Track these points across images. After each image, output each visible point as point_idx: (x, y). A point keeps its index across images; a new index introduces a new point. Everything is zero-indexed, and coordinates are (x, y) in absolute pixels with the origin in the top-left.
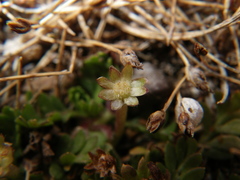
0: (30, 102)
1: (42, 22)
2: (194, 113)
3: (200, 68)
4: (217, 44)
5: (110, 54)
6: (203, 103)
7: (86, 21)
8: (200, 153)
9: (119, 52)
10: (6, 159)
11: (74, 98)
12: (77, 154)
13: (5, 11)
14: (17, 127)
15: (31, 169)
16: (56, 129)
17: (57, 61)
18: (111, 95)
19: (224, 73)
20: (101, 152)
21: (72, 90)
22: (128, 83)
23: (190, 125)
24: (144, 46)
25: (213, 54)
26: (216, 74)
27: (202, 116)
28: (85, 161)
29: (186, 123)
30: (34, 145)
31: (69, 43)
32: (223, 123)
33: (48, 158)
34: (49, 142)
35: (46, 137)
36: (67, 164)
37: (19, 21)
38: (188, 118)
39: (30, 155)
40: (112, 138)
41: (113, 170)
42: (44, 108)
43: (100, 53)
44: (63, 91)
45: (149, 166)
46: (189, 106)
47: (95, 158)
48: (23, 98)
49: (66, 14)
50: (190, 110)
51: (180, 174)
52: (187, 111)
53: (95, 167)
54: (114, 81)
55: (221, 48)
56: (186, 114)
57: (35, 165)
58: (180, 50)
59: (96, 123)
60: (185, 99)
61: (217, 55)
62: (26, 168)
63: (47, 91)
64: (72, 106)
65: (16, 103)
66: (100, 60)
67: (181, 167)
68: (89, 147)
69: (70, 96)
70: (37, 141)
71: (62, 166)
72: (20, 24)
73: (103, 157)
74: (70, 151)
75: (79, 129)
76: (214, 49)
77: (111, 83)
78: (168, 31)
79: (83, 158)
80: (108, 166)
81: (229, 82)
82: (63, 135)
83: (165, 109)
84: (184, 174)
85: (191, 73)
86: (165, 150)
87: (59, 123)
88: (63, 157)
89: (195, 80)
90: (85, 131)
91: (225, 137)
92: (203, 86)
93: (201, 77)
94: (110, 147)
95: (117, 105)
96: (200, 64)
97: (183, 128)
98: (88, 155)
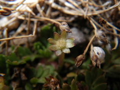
0: (13, 52)
1: (17, 9)
2: (100, 55)
3: (103, 30)
4: (111, 17)
5: (54, 25)
6: (104, 49)
8: (104, 76)
9: (59, 23)
11: (36, 48)
12: (39, 78)
14: (7, 65)
15: (15, 87)
16: (28, 65)
17: (27, 29)
18: (55, 47)
19: (115, 33)
20: (52, 77)
21: (35, 44)
22: (64, 41)
23: (98, 62)
24: (72, 19)
25: (109, 22)
26: (111, 33)
27: (104, 56)
28: (43, 82)
29: (96, 61)
30: (17, 74)
32: (116, 58)
33: (24, 81)
34: (24, 73)
35: (23, 70)
36: (34, 84)
37: (5, 9)
38: (97, 58)
39: (15, 80)
40: (57, 68)
41: (58, 87)
42: (21, 54)
43: (49, 24)
45: (77, 84)
46: (97, 51)
47: (48, 80)
48: (10, 49)
50: (98, 53)
51: (93, 87)
52: (97, 54)
53: (48, 85)
54: (57, 40)
55: (113, 19)
56: (96, 56)
57: (18, 84)
58: (92, 21)
60: (95, 48)
61: (112, 23)
62: (13, 86)
63: (22, 45)
64: (36, 52)
65: (6, 53)
66: (49, 28)
67: (94, 83)
68: (45, 74)
70: (18, 72)
71: (32, 84)
72: (5, 11)
73: (53, 80)
74: (35, 77)
75: (40, 64)
76: (110, 20)
77: (55, 41)
78: (85, 11)
79: (42, 80)
80: (56, 85)
81: (118, 37)
82: (31, 68)
83: (84, 54)
84: (96, 87)
85: (98, 33)
86: (85, 74)
87: (29, 62)
88: (32, 80)
89: (100, 37)
90: (43, 65)
91: (117, 66)
92: (104, 40)
93: (103, 35)
94: (56, 74)
95: (59, 53)
96: (103, 28)
97: (94, 63)
98: (44, 79)
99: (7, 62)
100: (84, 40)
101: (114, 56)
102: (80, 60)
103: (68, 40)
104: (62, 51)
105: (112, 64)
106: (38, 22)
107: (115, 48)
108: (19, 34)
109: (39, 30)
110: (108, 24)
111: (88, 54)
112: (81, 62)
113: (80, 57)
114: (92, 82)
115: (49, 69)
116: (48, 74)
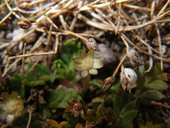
0: (30, 70)
1: (38, 21)
2: (132, 78)
3: (136, 49)
5: (79, 40)
6: (137, 71)
7: (64, 18)
8: (135, 102)
9: (86, 39)
10: (19, 106)
11: (57, 67)
12: (59, 102)
13: (14, 13)
14: (23, 86)
15: (32, 111)
16: (47, 87)
17: (46, 43)
18: (81, 67)
19: (150, 52)
20: (75, 101)
21: (56, 61)
22: (91, 60)
23: (129, 86)
24: (101, 33)
25: (144, 39)
26: (145, 52)
27: (136, 80)
28: (65, 107)
29: (126, 85)
30: (34, 97)
31: (54, 33)
32: (150, 83)
33: (42, 105)
34: (42, 95)
35: (41, 92)
36: (54, 108)
37: (25, 21)
38: (128, 82)
39: (31, 103)
40: (81, 92)
41: (82, 112)
42: (39, 74)
43: (74, 39)
44: (50, 62)
45: (104, 110)
46: (128, 73)
47: (71, 105)
48: (26, 67)
50: (129, 76)
51: (123, 114)
52: (127, 77)
53: (71, 110)
54: (83, 58)
55: (149, 35)
56: (126, 79)
57: (34, 109)
58: (123, 37)
59: (71, 83)
60: (126, 69)
61: (147, 40)
62: (29, 111)
63: (40, 62)
64: (55, 72)
65: (22, 71)
66: (73, 43)
67: (123, 110)
68: (67, 97)
70: (35, 95)
71: (50, 110)
72: (25, 24)
73: (76, 104)
74: (55, 101)
75: (60, 86)
76: (145, 36)
77: (81, 60)
78: (116, 25)
79: (63, 105)
80: (79, 110)
81: (153, 57)
82: (51, 90)
83: (114, 75)
84: (125, 114)
85: (130, 53)
86: (113, 99)
87: (48, 83)
88: (51, 104)
89: (132, 57)
90: (65, 88)
91: (151, 91)
92: (137, 61)
93: (136, 55)
94: (80, 98)
95: (85, 74)
96: (136, 47)
97: (124, 87)
98: (66, 103)
99: (23, 82)
100: (115, 59)
101: (147, 80)
102: (109, 83)
103: (95, 60)
104: (88, 71)
105: (145, 89)
106: (60, 36)
107: (148, 71)
108: (37, 50)
109: (61, 44)
111: (118, 76)
112: (110, 85)
113: (108, 79)
114: (121, 110)
115: (72, 92)
116: (71, 97)
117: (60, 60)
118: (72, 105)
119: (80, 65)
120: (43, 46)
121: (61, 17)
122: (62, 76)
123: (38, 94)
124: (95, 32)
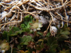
1: (13, 8)
2: (55, 30)
3: (56, 18)
4: (60, 11)
6: (57, 27)
8: (57, 40)
9: (34, 15)
10: (7, 46)
12: (24, 42)
13: (2, 5)
15: (12, 47)
16: (18, 36)
19: (62, 19)
20: (31, 42)
22: (37, 24)
26: (60, 19)
27: (57, 31)
28: (27, 44)
29: (53, 34)
31: (20, 13)
33: (17, 44)
34: (17, 40)
36: (22, 45)
38: (54, 32)
39: (12, 43)
40: (33, 37)
42: (15, 31)
43: (29, 15)
44: (19, 25)
45: (44, 45)
46: (53, 29)
49: (19, 4)
50: (54, 30)
51: (51, 46)
52: (53, 30)
53: (30, 46)
55: (61, 12)
56: (53, 31)
57: (13, 46)
58: (50, 13)
59: (28, 33)
60: (52, 27)
61: (60, 14)
62: (11, 47)
66: (29, 17)
67: (52, 44)
68: (27, 40)
69: (21, 27)
70: (14, 40)
71: (21, 46)
72: (7, 9)
73: (32, 43)
74: (22, 42)
75: (24, 35)
78: (47, 8)
80: (33, 45)
81: (63, 21)
82: (20, 37)
83: (47, 30)
85: (54, 19)
86: (47, 40)
87: (19, 34)
89: (55, 21)
90: (26, 36)
91: (63, 35)
92: (57, 23)
93: (56, 21)
94: (33, 40)
97: (52, 35)
98: (27, 43)
99: (8, 35)
100: (47, 23)
101: (61, 31)
103: (39, 24)
104: (36, 29)
105: (61, 35)
106: (23, 14)
107: (62, 27)
108: (13, 20)
110: (59, 14)
111: (49, 30)
112: (46, 34)
113: (45, 32)
114: (51, 44)
115: (29, 38)
116: (29, 40)
117: (23, 24)
118: (30, 44)
119: (32, 27)
120: (16, 18)
121: (23, 5)
122: (24, 31)
123: (15, 39)
124: (38, 11)
